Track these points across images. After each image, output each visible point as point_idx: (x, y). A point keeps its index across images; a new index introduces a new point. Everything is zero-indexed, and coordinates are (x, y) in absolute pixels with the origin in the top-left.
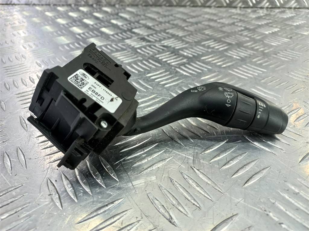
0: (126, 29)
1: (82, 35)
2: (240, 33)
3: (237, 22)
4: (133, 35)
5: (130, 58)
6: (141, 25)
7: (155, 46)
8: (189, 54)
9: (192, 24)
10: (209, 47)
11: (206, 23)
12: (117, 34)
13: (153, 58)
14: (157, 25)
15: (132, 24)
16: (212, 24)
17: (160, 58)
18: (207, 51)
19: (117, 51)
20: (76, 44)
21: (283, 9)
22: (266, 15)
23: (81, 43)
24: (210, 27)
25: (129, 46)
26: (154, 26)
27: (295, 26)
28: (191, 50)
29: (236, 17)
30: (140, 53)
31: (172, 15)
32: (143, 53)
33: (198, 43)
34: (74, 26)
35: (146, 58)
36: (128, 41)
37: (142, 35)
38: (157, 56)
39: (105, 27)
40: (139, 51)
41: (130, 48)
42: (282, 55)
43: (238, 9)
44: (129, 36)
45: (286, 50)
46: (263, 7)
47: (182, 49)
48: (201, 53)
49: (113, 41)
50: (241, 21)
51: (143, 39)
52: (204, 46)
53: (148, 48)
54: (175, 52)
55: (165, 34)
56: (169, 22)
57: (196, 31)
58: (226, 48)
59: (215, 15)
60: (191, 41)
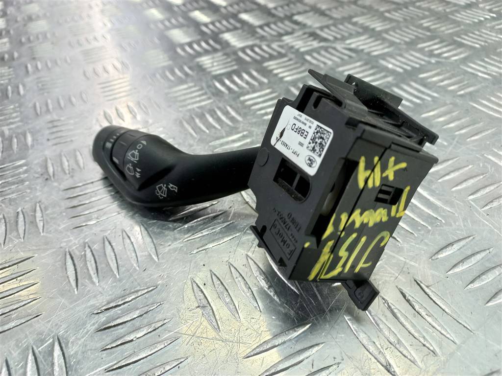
0: (281, 15)
1: (211, 27)
4: (296, 27)
5: (295, 71)
6: (308, 8)
7: (335, 49)
8: (397, 66)
9: (399, 6)
10: (431, 54)
12: (268, 25)
14: (336, 8)
15: (292, 6)
18: (429, 63)
19: (272, 58)
20: (203, 44)
23: (211, 42)
24: (432, 13)
25: (290, 49)
26: (330, 9)
28: (399, 58)
30: (311, 63)
32: (315, 62)
33: (411, 44)
34: (196, 9)
36: (288, 39)
37: (310, 27)
38: (341, 69)
39: (246, 11)
40: (308, 57)
41: (293, 53)
44: (289, 30)
47: (383, 56)
48: (418, 66)
49: (262, 38)
51: (314, 35)
52: (421, 51)
53: (323, 52)
54: (371, 62)
55: (350, 26)
57: (405, 20)
58: (463, 56)
60: (398, 41)
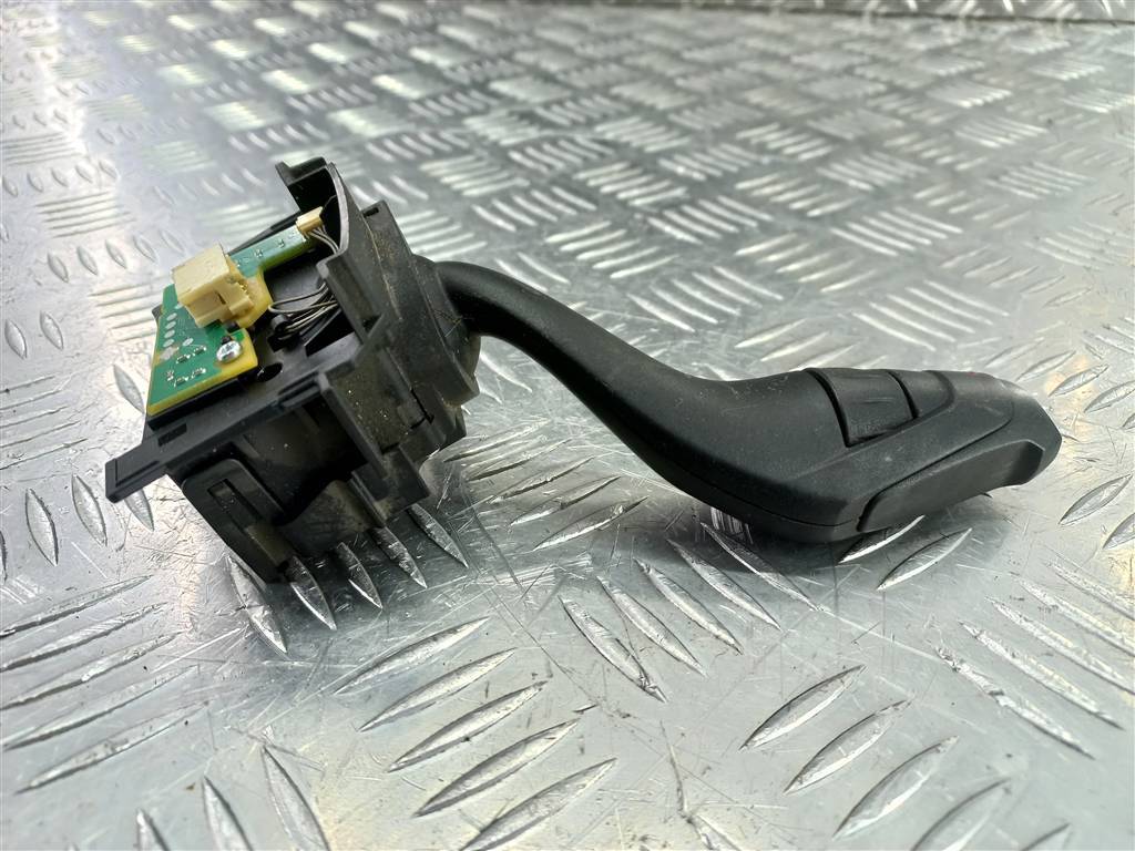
0: (466, 81)
1: (310, 99)
2: (872, 103)
3: (862, 65)
4: (493, 102)
5: (487, 180)
6: (519, 69)
7: (572, 141)
8: (694, 170)
9: (703, 68)
10: (762, 148)
11: (753, 67)
12: (435, 99)
13: (565, 181)
14: (579, 69)
15: (488, 65)
16: (773, 69)
17: (592, 183)
18: (758, 164)
19: (438, 155)
20: (291, 131)
21: (1024, 25)
22: (966, 43)
23: (309, 127)
24: (767, 80)
25: (480, 140)
26: (566, 72)
27: (1064, 84)
28: (699, 156)
29: (857, 47)
30: (520, 166)
31: (629, 36)
32: (529, 164)
33: (725, 134)
34: (279, 67)
35: (543, 182)
36: (475, 124)
37: (524, 102)
38: (582, 176)
39: (389, 72)
40: (516, 156)
41: (484, 147)
42: (1019, 179)
43: (866, 19)
44: (479, 106)
45: (1030, 165)
46: (953, 14)
47: (668, 154)
48: (734, 169)
49: (421, 121)
50: (875, 60)
51: (529, 117)
52: (745, 144)
53: (547, 147)
54: (643, 164)
55: (605, 102)
56: (618, 60)
57: (715, 92)
58: (821, 152)
59: (781, 37)
60: (698, 127)
